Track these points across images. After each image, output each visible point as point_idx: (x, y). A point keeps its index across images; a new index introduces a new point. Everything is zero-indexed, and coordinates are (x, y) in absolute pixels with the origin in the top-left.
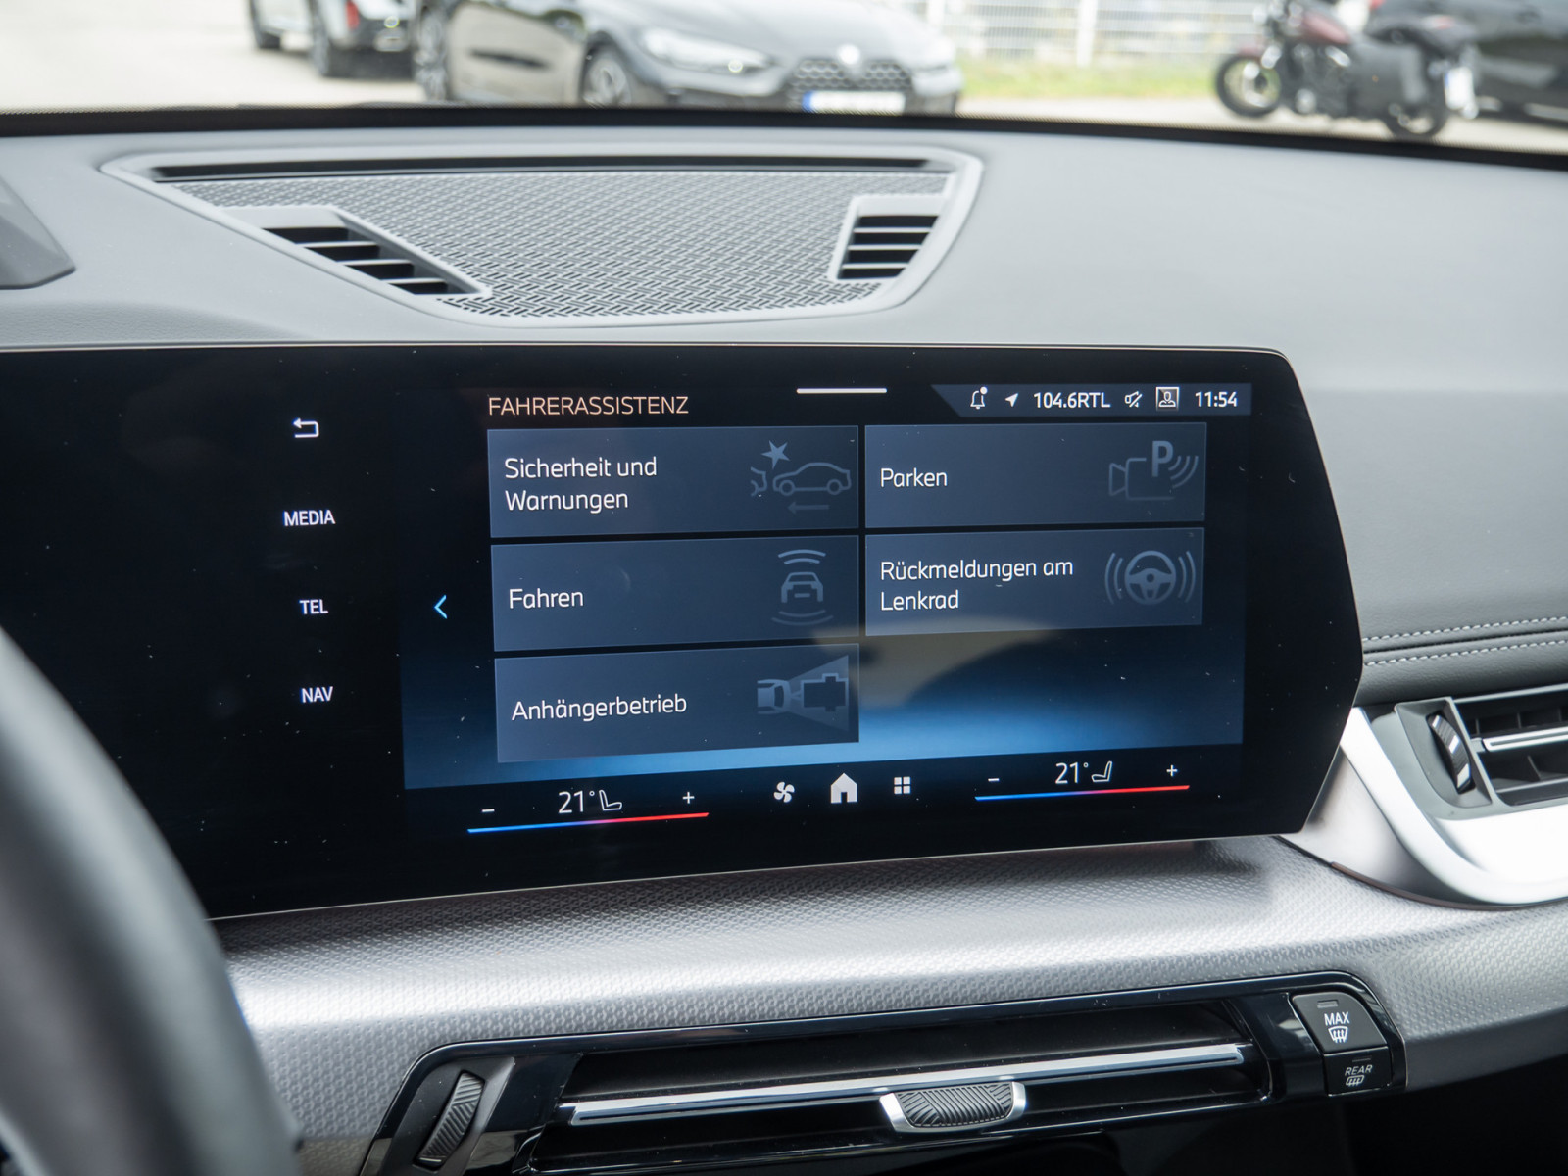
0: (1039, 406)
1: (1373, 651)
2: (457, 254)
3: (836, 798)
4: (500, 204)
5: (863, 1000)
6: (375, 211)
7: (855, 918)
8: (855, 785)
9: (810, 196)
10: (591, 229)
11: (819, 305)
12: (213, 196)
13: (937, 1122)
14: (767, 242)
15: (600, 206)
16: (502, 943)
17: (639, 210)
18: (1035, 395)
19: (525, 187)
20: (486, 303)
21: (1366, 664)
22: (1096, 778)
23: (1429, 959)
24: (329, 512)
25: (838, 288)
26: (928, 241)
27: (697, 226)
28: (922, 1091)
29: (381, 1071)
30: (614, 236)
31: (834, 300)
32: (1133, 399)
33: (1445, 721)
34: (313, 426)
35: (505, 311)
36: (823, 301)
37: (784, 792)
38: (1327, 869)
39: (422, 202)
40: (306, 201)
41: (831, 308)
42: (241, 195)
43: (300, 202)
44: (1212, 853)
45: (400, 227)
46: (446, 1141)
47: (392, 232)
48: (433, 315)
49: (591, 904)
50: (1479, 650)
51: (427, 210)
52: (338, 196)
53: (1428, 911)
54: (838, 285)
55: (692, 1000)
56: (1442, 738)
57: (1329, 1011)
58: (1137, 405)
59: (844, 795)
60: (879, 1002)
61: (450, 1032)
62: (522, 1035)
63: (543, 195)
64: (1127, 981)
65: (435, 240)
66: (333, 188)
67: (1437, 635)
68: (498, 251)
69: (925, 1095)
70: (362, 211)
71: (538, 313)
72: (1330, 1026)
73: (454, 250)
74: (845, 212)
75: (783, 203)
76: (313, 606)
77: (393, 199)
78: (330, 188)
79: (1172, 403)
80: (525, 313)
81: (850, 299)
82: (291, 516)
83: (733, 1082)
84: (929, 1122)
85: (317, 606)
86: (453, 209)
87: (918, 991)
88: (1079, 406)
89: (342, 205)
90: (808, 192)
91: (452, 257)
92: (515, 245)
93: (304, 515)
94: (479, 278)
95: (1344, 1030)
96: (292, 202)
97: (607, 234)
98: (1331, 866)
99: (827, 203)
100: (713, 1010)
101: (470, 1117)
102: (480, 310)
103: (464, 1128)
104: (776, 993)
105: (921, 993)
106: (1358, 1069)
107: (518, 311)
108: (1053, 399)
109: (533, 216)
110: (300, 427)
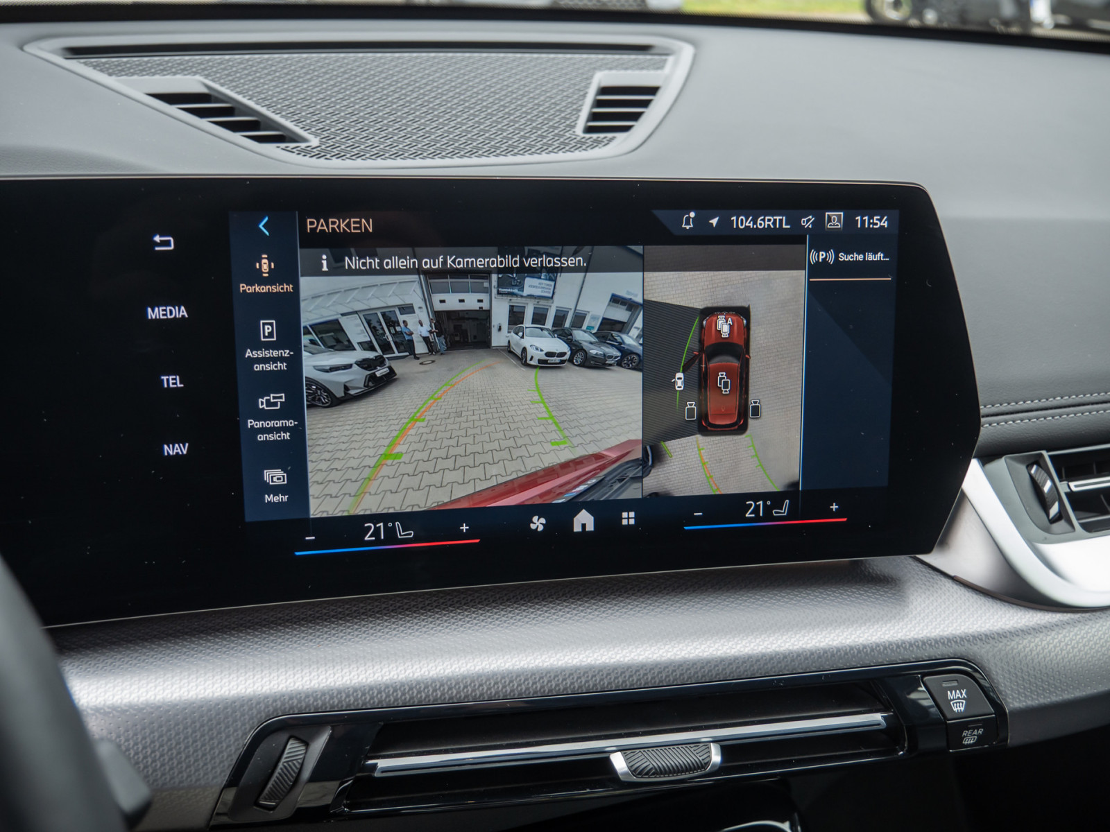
0: (735, 227)
1: (988, 416)
2: (294, 113)
3: (577, 528)
4: (328, 76)
5: (598, 682)
6: (232, 81)
7: (592, 619)
8: (592, 518)
9: (564, 72)
10: (397, 95)
11: (569, 153)
12: (108, 69)
13: (653, 774)
14: (530, 105)
15: (404, 78)
16: (322, 638)
17: (433, 81)
18: (732, 219)
19: (348, 64)
20: (314, 150)
21: (982, 426)
22: (776, 513)
23: (1027, 649)
24: (183, 308)
25: (583, 140)
26: (652, 106)
27: (477, 93)
28: (642, 750)
29: (228, 736)
30: (413, 100)
31: (580, 149)
32: (807, 222)
33: (1040, 469)
34: (169, 241)
35: (328, 156)
36: (572, 150)
37: (538, 523)
38: (950, 581)
39: (268, 74)
40: (179, 73)
41: (578, 155)
42: (130, 68)
43: (175, 74)
44: (863, 569)
45: (250, 93)
46: (278, 788)
47: (244, 97)
48: (272, 158)
49: (391, 608)
50: (1068, 415)
51: (272, 80)
52: (204, 70)
53: (1027, 613)
54: (584, 138)
55: (466, 682)
56: (1039, 482)
57: (951, 689)
58: (810, 227)
59: (584, 526)
60: (609, 683)
61: (281, 707)
62: (336, 709)
63: (361, 69)
64: (798, 667)
65: (276, 102)
66: (201, 64)
67: (1036, 404)
68: (325, 111)
69: (644, 753)
70: (222, 81)
71: (354, 158)
72: (951, 700)
73: (291, 110)
74: (590, 84)
75: (543, 77)
76: (172, 381)
77: (246, 72)
78: (198, 63)
79: (837, 225)
80: (344, 158)
81: (592, 148)
82: (153, 311)
83: (498, 743)
84: (647, 774)
85: (174, 381)
86: (291, 80)
87: (639, 675)
88: (766, 227)
89: (207, 76)
90: (562, 69)
91: (289, 115)
92: (338, 107)
93: (163, 310)
94: (309, 131)
95: (963, 703)
96: (168, 74)
97: (408, 99)
98: (954, 579)
99: (576, 76)
100: (483, 689)
101: (297, 771)
102: (309, 155)
103: (292, 779)
104: (531, 677)
105: (641, 676)
106: (972, 732)
107: (338, 156)
108: (746, 222)
109: (353, 85)
110: (159, 241)
